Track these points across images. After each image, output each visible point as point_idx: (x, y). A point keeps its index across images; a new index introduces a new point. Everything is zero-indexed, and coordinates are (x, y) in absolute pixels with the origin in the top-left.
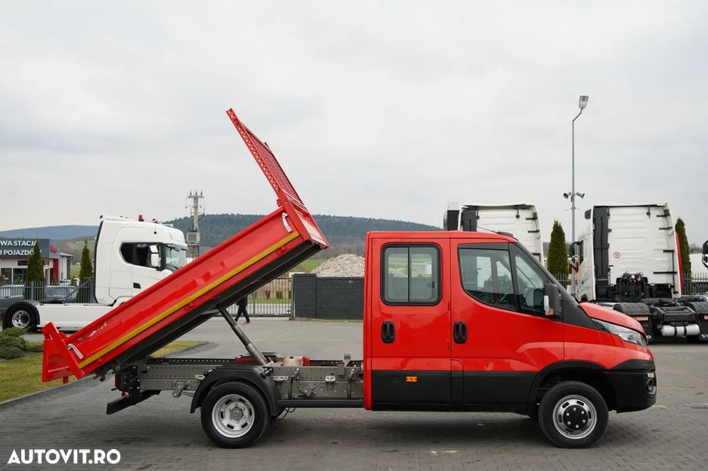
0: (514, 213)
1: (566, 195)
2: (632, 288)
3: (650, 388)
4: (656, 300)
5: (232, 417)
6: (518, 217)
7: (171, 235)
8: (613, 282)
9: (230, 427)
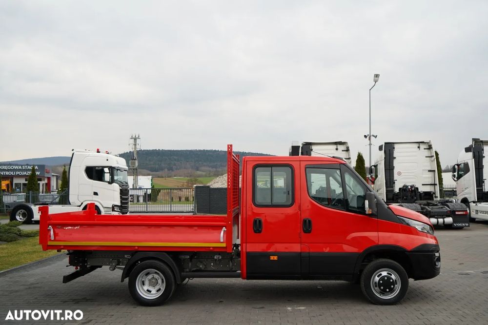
0: (334, 147)
1: (365, 136)
2: (409, 194)
3: (437, 264)
4: (425, 202)
5: (150, 285)
6: (337, 149)
7: (117, 161)
8: (397, 190)
9: (149, 291)
